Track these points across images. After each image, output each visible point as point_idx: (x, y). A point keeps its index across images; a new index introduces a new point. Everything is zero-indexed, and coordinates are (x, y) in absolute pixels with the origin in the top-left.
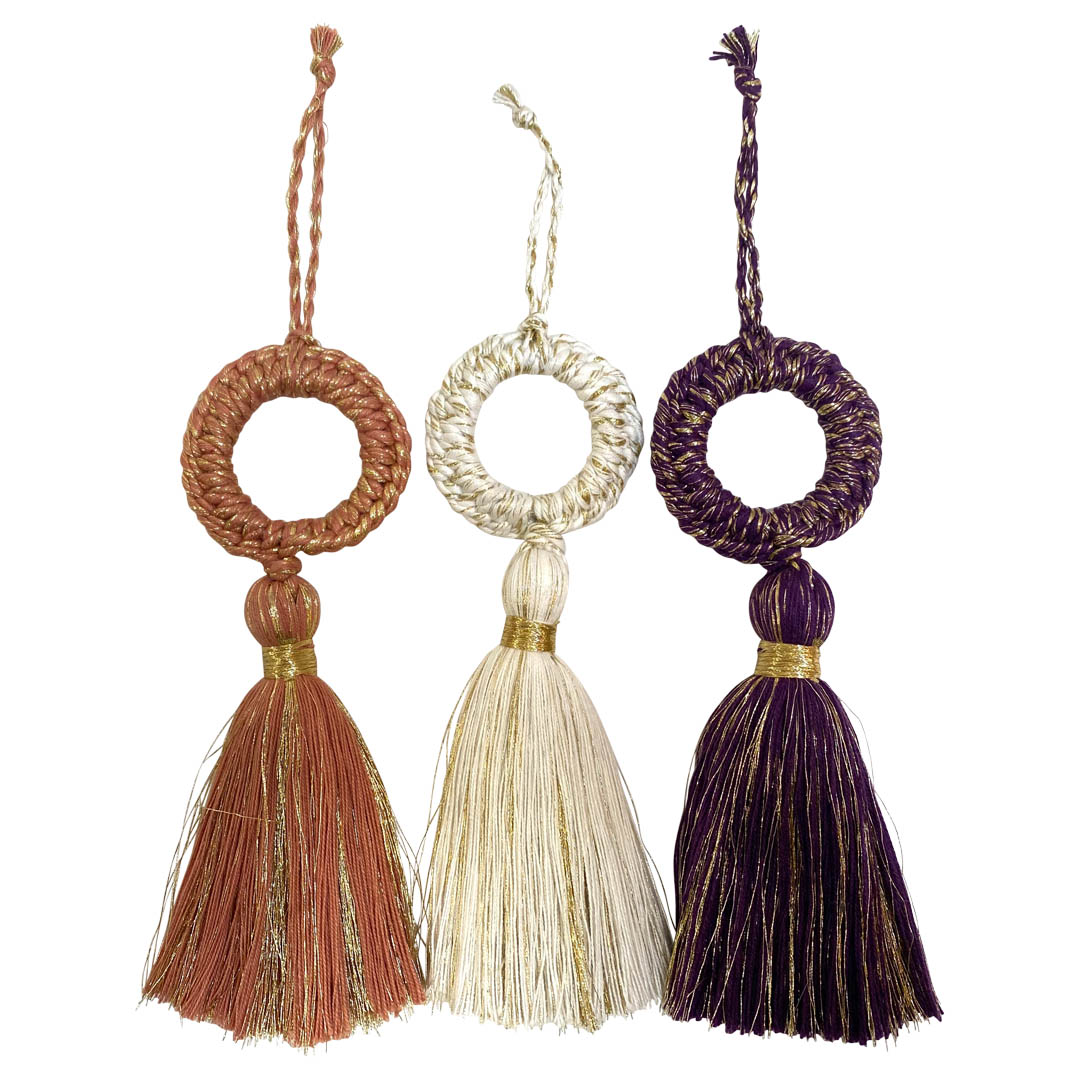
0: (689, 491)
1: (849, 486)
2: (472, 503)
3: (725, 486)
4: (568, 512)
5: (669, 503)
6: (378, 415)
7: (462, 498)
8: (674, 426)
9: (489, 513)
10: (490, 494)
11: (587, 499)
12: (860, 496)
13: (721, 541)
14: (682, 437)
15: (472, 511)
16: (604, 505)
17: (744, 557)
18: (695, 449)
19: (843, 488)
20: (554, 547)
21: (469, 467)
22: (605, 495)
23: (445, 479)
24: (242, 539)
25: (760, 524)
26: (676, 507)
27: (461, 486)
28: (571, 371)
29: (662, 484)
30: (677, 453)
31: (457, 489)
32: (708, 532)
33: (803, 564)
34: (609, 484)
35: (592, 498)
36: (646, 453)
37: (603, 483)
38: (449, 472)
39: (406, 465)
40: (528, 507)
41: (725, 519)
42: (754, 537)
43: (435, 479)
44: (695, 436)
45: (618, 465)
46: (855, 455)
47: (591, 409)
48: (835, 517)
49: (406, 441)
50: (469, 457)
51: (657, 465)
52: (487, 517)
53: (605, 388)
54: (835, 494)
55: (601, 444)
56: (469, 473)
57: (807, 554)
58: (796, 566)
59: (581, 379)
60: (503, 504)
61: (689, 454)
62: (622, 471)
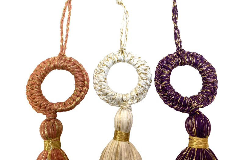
0: (166, 92)
1: (210, 90)
2: (106, 97)
3: (176, 91)
4: (132, 98)
5: (160, 96)
6: (80, 73)
7: (103, 95)
8: (160, 74)
9: (110, 99)
10: (110, 94)
11: (137, 95)
12: (213, 93)
13: (176, 106)
14: (163, 77)
15: (106, 99)
16: (142, 96)
17: (183, 111)
18: (167, 80)
19: (209, 91)
20: (129, 109)
21: (104, 86)
22: (142, 94)
23: (98, 90)
24: (40, 108)
25: (187, 101)
26: (162, 96)
27: (102, 92)
28: (132, 61)
29: (158, 90)
30: (162, 82)
31: (101, 93)
32: (172, 104)
33: (200, 113)
34: (143, 91)
35: (139, 94)
36: (153, 82)
37: (141, 90)
38: (99, 88)
39: (88, 86)
40: (121, 97)
41: (177, 100)
42: (185, 105)
43: (96, 90)
44: (167, 77)
45: (146, 85)
46: (211, 82)
47: (138, 71)
48: (208, 99)
49: (88, 80)
50: (104, 84)
51: (156, 85)
52: (110, 100)
53: (141, 65)
54: (207, 92)
55: (141, 79)
56: (104, 88)
57: (201, 110)
58: (198, 113)
59: (135, 63)
60: (114, 97)
61: (165, 82)
62: (147, 87)
